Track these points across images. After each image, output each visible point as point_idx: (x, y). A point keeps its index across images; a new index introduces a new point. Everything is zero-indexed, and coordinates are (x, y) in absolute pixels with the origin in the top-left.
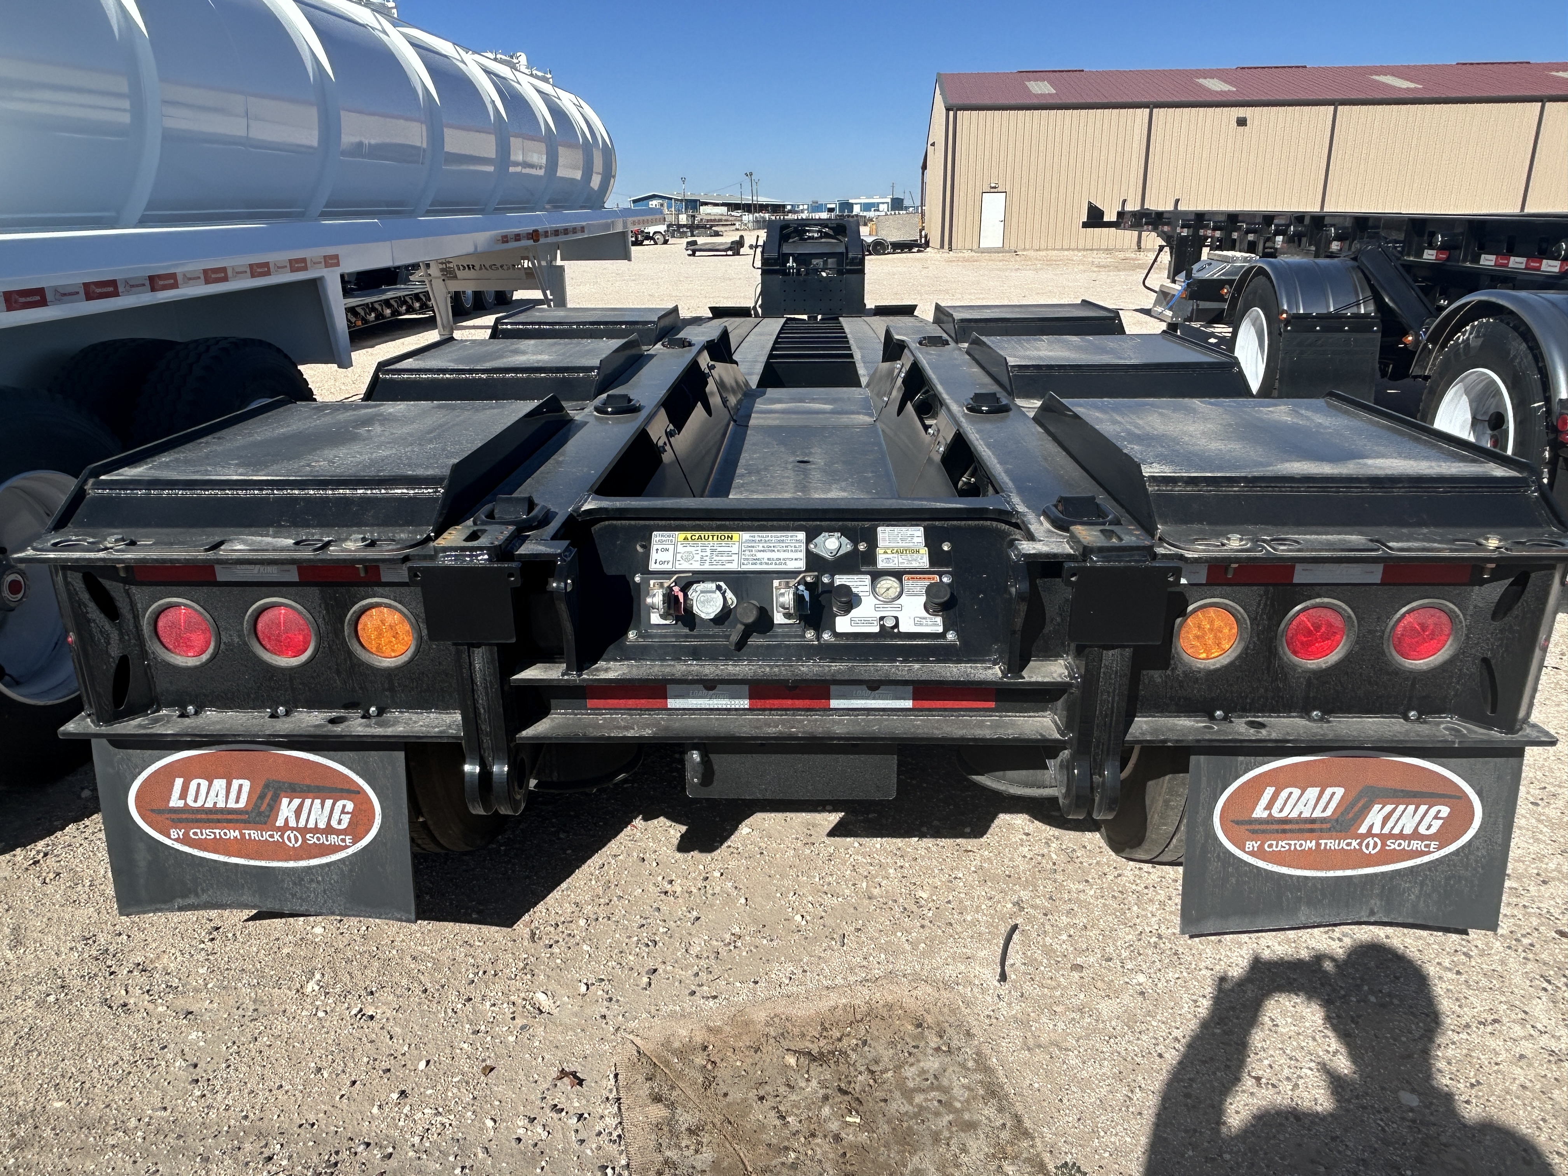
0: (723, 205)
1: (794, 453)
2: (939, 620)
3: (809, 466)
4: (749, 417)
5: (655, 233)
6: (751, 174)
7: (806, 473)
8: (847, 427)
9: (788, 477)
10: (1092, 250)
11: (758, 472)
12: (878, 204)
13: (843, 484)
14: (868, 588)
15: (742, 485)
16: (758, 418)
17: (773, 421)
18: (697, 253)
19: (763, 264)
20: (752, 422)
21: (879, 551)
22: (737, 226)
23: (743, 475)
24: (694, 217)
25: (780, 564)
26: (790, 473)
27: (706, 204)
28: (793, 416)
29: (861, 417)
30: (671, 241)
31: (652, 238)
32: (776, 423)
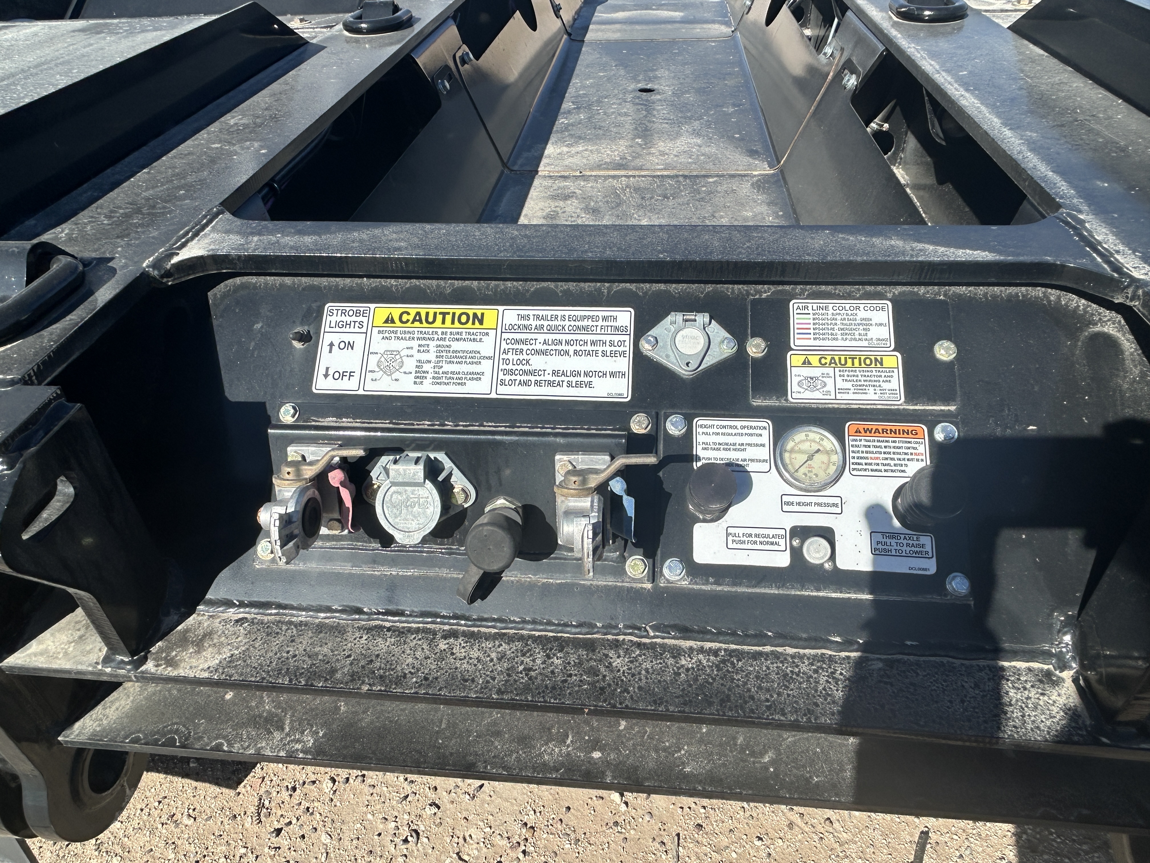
1: (635, 79)
2: (927, 541)
3: (654, 97)
4: (586, 29)
7: (648, 106)
8: (699, 40)
9: (626, 114)
11: (589, 106)
13: (696, 124)
14: (764, 453)
15: (567, 128)
16: (597, 31)
17: (612, 34)
20: (590, 36)
21: (793, 360)
23: (569, 112)
25: (579, 385)
26: (628, 108)
28: (638, 27)
29: (717, 26)
32: (617, 36)
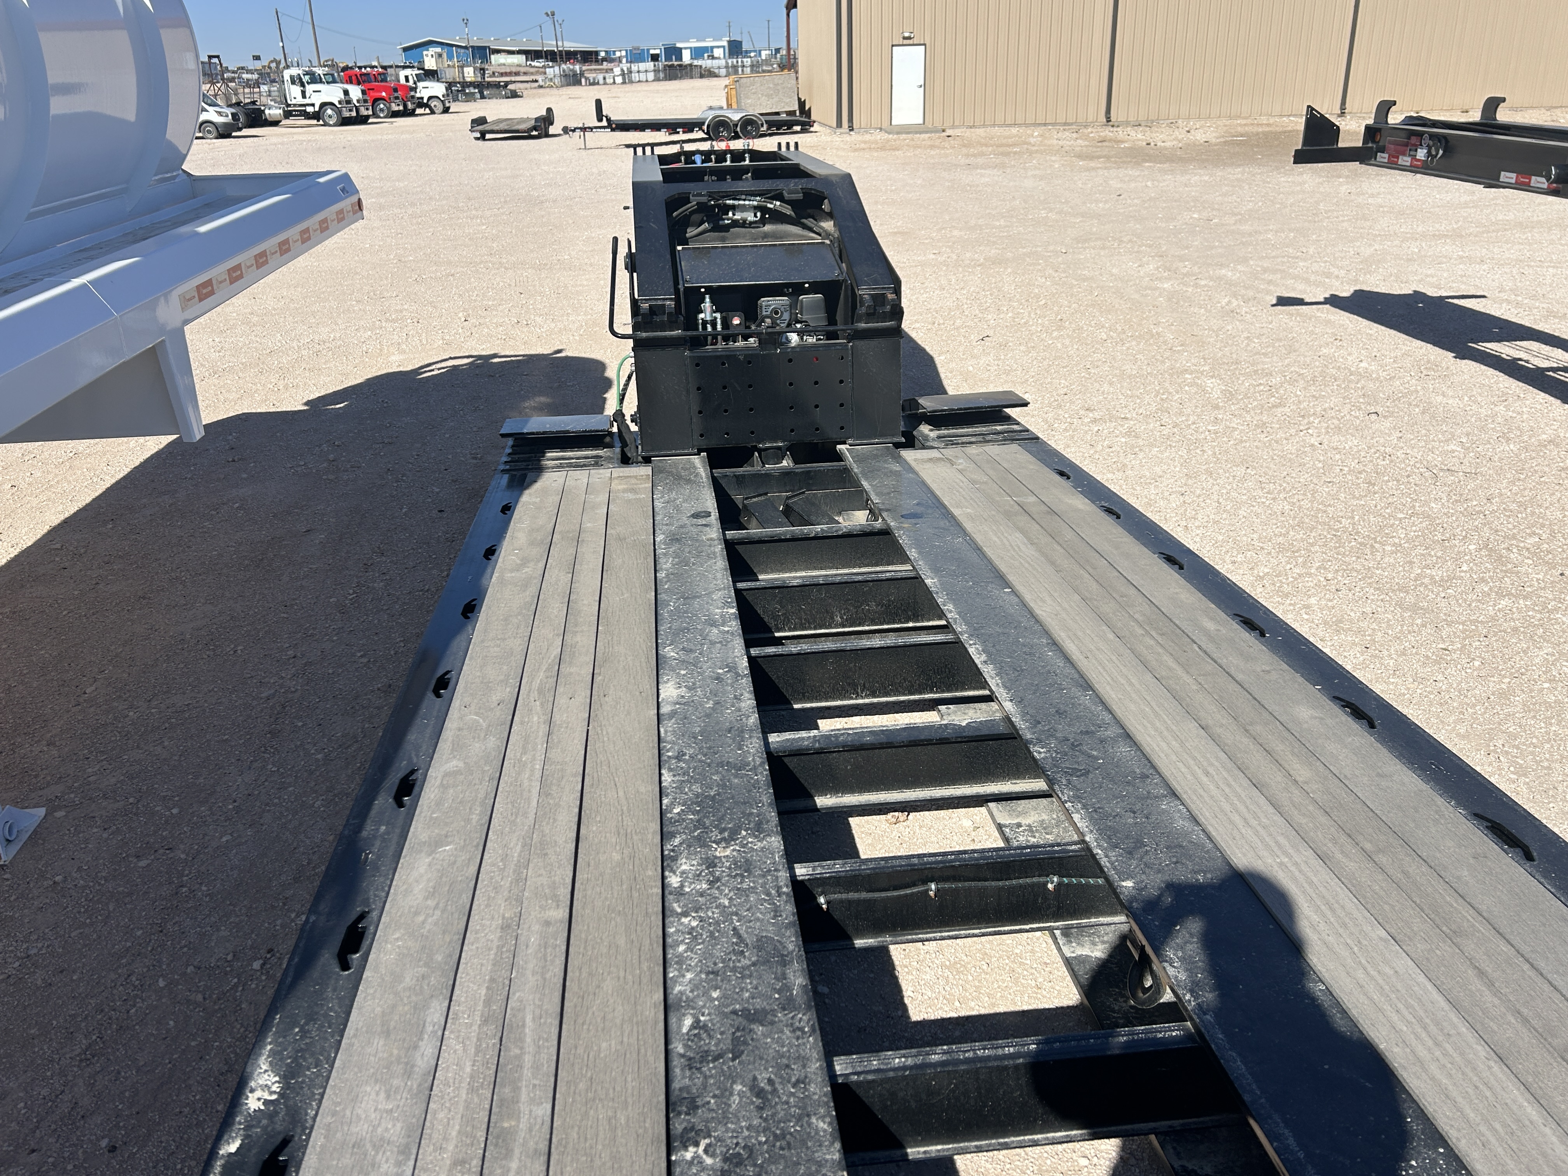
0: (519, 52)
5: (430, 98)
6: (553, 14)
10: (1045, 124)
12: (712, 48)
18: (488, 136)
19: (635, 327)
22: (541, 83)
24: (483, 70)
27: (498, 51)
30: (454, 107)
31: (426, 105)
